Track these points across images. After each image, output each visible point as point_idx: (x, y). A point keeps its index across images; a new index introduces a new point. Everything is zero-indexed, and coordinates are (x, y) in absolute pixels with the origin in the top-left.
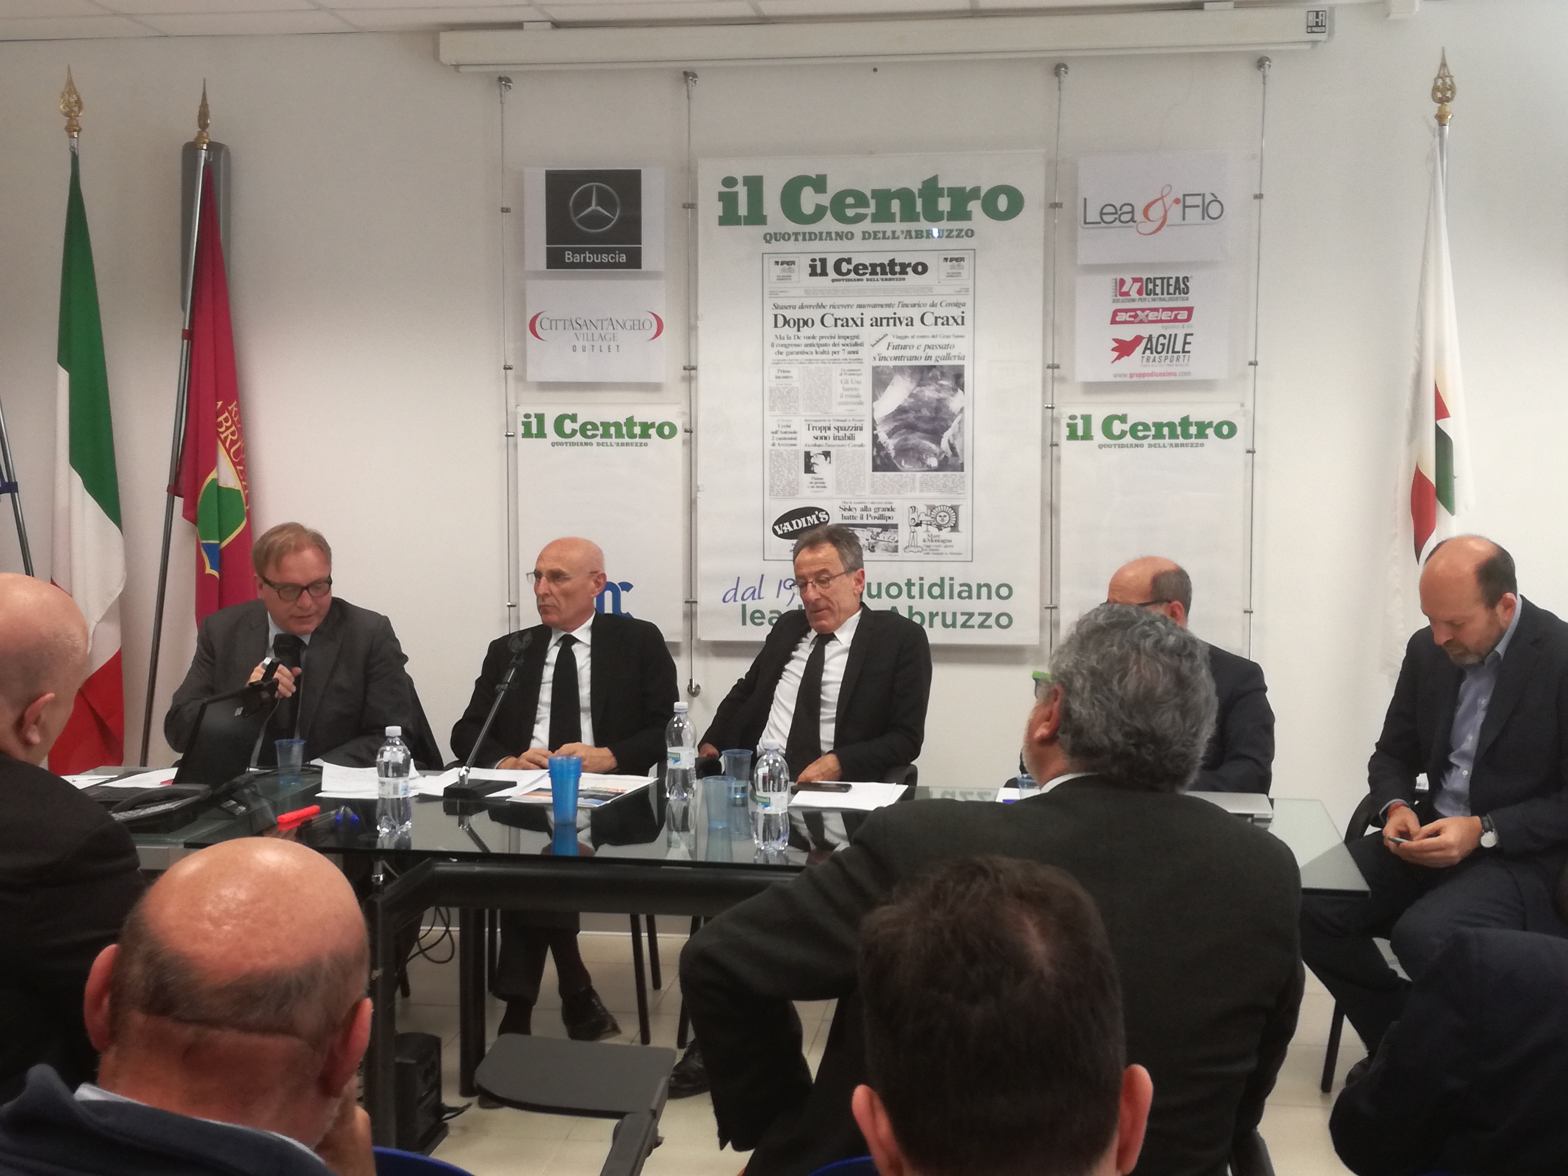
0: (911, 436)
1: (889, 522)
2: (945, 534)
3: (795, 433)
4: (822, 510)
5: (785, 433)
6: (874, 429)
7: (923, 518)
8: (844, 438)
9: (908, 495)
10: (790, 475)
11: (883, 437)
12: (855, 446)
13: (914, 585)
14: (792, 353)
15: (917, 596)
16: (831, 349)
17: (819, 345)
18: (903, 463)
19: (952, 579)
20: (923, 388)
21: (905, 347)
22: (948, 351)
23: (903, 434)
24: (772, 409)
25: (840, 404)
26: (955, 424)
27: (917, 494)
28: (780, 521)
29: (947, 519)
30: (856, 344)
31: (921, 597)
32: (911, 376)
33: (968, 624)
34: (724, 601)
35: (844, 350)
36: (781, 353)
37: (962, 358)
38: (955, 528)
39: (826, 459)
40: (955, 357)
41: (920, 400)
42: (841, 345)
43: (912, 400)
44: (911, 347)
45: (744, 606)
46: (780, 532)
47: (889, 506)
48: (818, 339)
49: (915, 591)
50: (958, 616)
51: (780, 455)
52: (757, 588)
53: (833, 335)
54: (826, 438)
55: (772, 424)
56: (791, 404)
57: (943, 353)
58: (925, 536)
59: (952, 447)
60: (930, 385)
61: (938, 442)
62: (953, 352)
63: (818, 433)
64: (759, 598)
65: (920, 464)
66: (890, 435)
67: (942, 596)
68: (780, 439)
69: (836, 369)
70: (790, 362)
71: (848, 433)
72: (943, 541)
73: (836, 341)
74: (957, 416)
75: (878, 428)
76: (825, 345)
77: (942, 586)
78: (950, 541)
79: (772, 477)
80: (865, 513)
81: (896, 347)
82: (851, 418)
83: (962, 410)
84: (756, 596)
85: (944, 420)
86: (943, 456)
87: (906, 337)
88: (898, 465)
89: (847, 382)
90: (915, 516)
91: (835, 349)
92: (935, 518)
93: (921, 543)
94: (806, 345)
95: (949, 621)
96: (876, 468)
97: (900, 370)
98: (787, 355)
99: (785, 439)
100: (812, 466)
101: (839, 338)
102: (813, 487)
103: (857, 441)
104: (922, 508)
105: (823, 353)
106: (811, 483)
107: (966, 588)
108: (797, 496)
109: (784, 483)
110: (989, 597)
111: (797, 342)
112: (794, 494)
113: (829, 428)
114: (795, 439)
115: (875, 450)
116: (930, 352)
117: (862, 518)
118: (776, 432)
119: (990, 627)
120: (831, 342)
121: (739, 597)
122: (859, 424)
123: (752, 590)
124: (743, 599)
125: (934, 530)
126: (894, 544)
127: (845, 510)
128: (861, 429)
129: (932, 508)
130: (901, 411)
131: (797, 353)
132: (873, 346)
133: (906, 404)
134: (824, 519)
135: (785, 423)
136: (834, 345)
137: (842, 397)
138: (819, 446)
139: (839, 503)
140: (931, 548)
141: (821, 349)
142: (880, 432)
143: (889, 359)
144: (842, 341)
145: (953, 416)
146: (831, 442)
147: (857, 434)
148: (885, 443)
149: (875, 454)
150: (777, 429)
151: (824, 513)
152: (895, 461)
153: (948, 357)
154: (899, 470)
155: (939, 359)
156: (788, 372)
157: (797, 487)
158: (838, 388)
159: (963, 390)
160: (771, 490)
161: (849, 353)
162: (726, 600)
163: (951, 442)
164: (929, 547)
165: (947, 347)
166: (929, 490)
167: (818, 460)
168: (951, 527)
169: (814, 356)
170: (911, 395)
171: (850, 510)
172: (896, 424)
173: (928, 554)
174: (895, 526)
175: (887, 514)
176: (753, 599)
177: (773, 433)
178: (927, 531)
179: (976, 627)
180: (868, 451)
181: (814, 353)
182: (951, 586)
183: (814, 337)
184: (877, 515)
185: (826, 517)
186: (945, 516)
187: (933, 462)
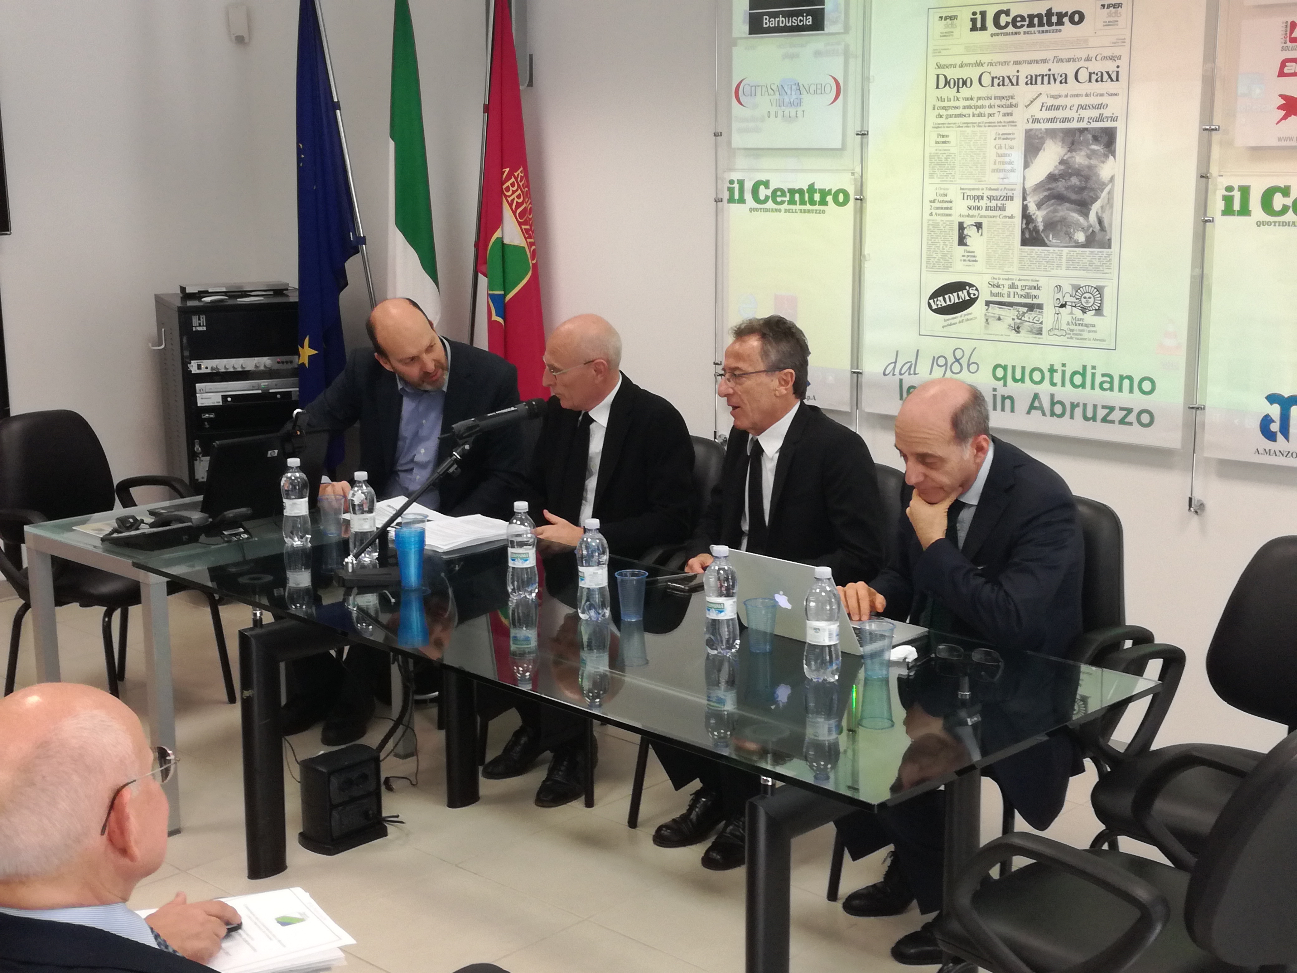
0: (1060, 208)
1: (1035, 301)
2: (1089, 317)
3: (951, 202)
4: (971, 286)
5: (943, 202)
6: (1024, 199)
7: (1068, 298)
8: (996, 208)
9: (1054, 272)
10: (945, 246)
11: (1032, 208)
12: (1005, 217)
13: (1056, 371)
14: (951, 116)
15: (1059, 384)
16: (987, 111)
17: (976, 107)
18: (1051, 236)
19: (1094, 368)
20: (1074, 153)
21: (1057, 108)
22: (1101, 111)
23: (1053, 205)
24: (931, 176)
25: (993, 171)
26: (1104, 194)
27: (1063, 272)
28: (936, 295)
29: (1092, 300)
30: (1011, 106)
31: (1063, 385)
32: (1063, 141)
33: (1109, 418)
34: (884, 374)
35: (999, 112)
36: (941, 117)
37: (1114, 119)
38: (1099, 311)
39: (978, 232)
40: (1107, 117)
41: (1070, 168)
42: (996, 106)
43: (1062, 167)
44: (1064, 107)
45: (901, 380)
46: (934, 307)
47: (1035, 284)
48: (975, 99)
49: (1057, 378)
50: (1099, 408)
51: (936, 225)
52: (913, 362)
53: (990, 96)
54: (978, 208)
55: (930, 194)
56: (948, 171)
57: (1095, 113)
58: (1069, 318)
59: (1100, 222)
60: (1081, 150)
61: (1086, 215)
62: (1107, 113)
63: (971, 203)
64: (915, 374)
65: (1068, 239)
66: (1039, 206)
67: (1083, 386)
68: (937, 208)
69: (991, 133)
70: (949, 125)
71: (999, 203)
72: (1086, 325)
73: (993, 102)
74: (1107, 186)
75: (1029, 199)
76: (982, 107)
77: (1083, 375)
78: (1094, 326)
79: (929, 249)
80: (1012, 291)
81: (1049, 108)
82: (1003, 187)
83: (1112, 179)
84: (912, 372)
85: (1092, 189)
86: (1091, 231)
87: (1060, 96)
88: (1046, 239)
89: (1000, 148)
90: (1059, 296)
91: (991, 111)
92: (1080, 299)
93: (1064, 327)
94: (964, 107)
95: (1090, 414)
96: (1024, 242)
97: (1052, 133)
98: (947, 118)
99: (942, 208)
100: (964, 238)
101: (995, 98)
102: (965, 261)
103: (1008, 213)
104: (1067, 288)
105: (980, 115)
106: (964, 256)
107: (1108, 379)
108: (951, 270)
109: (940, 255)
110: (1131, 391)
111: (956, 104)
112: (948, 267)
113: (982, 198)
114: (951, 208)
115: (1025, 222)
116: (1086, 114)
117: (1009, 296)
118: (934, 201)
119: (1130, 424)
120: (987, 103)
121: (897, 372)
122: (1010, 194)
123: (909, 364)
124: (901, 374)
125: (1078, 313)
126: (1039, 326)
127: (993, 286)
128: (1012, 199)
129: (1077, 288)
130: (1052, 178)
131: (956, 116)
132: (1027, 107)
133: (1056, 172)
134: (974, 295)
135: (942, 192)
136: (991, 106)
137: (995, 163)
138: (973, 216)
139: (987, 278)
140: (1075, 332)
141: (979, 111)
142: (1029, 202)
143: (1042, 121)
144: (998, 102)
145: (1103, 185)
146: (983, 212)
147: (1008, 204)
148: (1034, 214)
149: (1024, 226)
150: (936, 197)
151: (974, 288)
152: (1043, 235)
153: (1100, 119)
154: (1048, 246)
155: (1091, 121)
156: (947, 136)
157: (950, 260)
158: (991, 154)
159: (1115, 157)
160: (928, 263)
161: (1004, 115)
162: (887, 373)
163: (1100, 215)
164: (1072, 330)
165: (1100, 106)
166: (1075, 269)
167: (971, 231)
168: (1096, 310)
169: (971, 119)
170: (1062, 162)
171: (998, 286)
172: (1046, 193)
173: (1071, 338)
174: (1040, 306)
175: (1034, 292)
176: (910, 374)
177: (931, 202)
178: (1071, 313)
179: (1117, 422)
180: (1018, 223)
181: (971, 115)
182: (1093, 375)
183: (972, 99)
184: (1023, 293)
185: (976, 292)
186: (1090, 298)
187: (1081, 237)
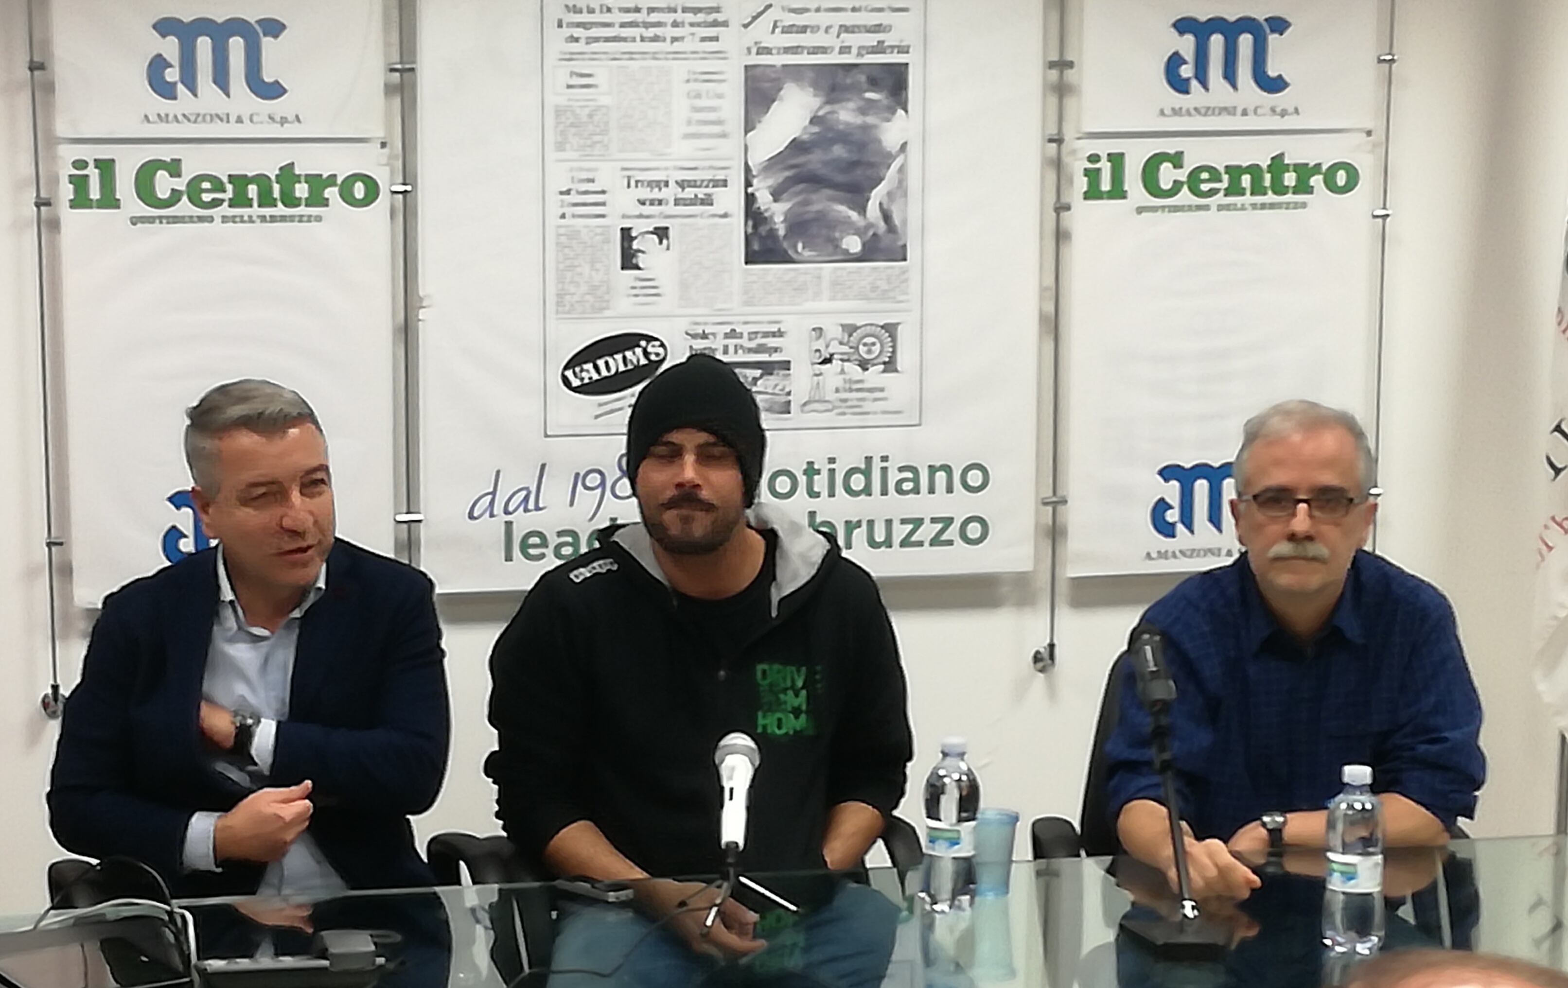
0: (814, 197)
1: (776, 357)
2: (874, 376)
3: (603, 192)
4: (650, 339)
5: (586, 193)
6: (748, 184)
7: (835, 347)
8: (694, 201)
9: (809, 306)
10: (594, 273)
11: (764, 199)
12: (714, 216)
13: (818, 472)
14: (597, 40)
15: (825, 493)
16: (669, 32)
17: (647, 25)
18: (800, 246)
19: (885, 459)
20: (836, 107)
21: (803, 29)
22: (880, 36)
23: (800, 193)
24: (560, 147)
25: (688, 136)
26: (892, 172)
27: (824, 304)
29: (877, 349)
30: (715, 24)
31: (832, 494)
32: (816, 85)
33: (914, 538)
34: (471, 516)
35: (693, 34)
36: (577, 40)
37: (904, 50)
38: (890, 366)
39: (661, 242)
40: (892, 47)
41: (830, 129)
42: (687, 26)
43: (816, 129)
44: (815, 29)
47: (774, 328)
48: (645, 11)
49: (821, 483)
50: (896, 525)
51: (574, 235)
52: (533, 489)
53: (672, 5)
54: (660, 202)
55: (559, 179)
56: (597, 138)
57: (872, 40)
58: (839, 381)
59: (887, 217)
60: (848, 100)
61: (862, 210)
62: (890, 39)
63: (645, 193)
64: (538, 508)
65: (831, 249)
66: (777, 195)
67: (867, 490)
68: (576, 205)
69: (680, 69)
70: (594, 56)
71: (701, 192)
72: (870, 390)
73: (679, 16)
74: (894, 160)
75: (755, 182)
76: (659, 24)
77: (867, 473)
78: (882, 390)
79: (560, 280)
80: (731, 342)
81: (788, 30)
82: (707, 164)
83: (904, 147)
84: (531, 505)
85: (871, 165)
86: (871, 233)
87: (807, 10)
88: (790, 252)
89: (698, 96)
90: (820, 344)
91: (677, 32)
92: (857, 348)
93: (831, 396)
94: (623, 25)
95: (880, 537)
96: (751, 258)
97: (795, 72)
98: (587, 43)
99: (584, 204)
100: (634, 256)
101: (685, 10)
102: (636, 296)
103: (717, 208)
104: (834, 331)
105: (656, 39)
106: (633, 288)
107: (909, 475)
108: (607, 313)
109: (584, 288)
110: (950, 490)
111: (606, 18)
112: (602, 309)
113: (667, 184)
114: (603, 204)
115: (750, 223)
116: (849, 39)
117: (726, 352)
118: (568, 192)
119: (950, 543)
120: (669, 18)
121: (498, 508)
122: (720, 176)
123: (524, 493)
124: (507, 512)
125: (853, 370)
126: (784, 399)
127: (694, 336)
128: (724, 183)
129: (850, 329)
130: (797, 146)
131: (607, 40)
132: (746, 26)
133: (805, 137)
134: (657, 355)
135: (585, 175)
136: (675, 24)
137: (689, 123)
138: (648, 217)
139: (683, 324)
140: (849, 403)
141: (651, 32)
142: (757, 190)
143: (774, 51)
144: (690, 17)
145: (889, 157)
146: (671, 209)
147: (718, 193)
148: (766, 210)
149: (750, 230)
150: (571, 186)
151: (658, 343)
152: (785, 245)
153: (879, 49)
154: (791, 261)
155: (864, 52)
156: (589, 75)
157: (607, 297)
158: (681, 108)
159: (906, 111)
160: (558, 304)
161: (703, 39)
162: (476, 514)
163: (885, 206)
164: (845, 401)
165: (878, 28)
166: (845, 298)
167: (645, 244)
168: (884, 363)
169: (638, 46)
170: (814, 120)
171: (704, 336)
172: (787, 174)
173: (844, 414)
174: (786, 365)
175: (772, 342)
176: (526, 510)
177: (562, 193)
178: (843, 371)
179: (927, 544)
180: (737, 226)
181: (638, 39)
182: (884, 470)
183: (637, 10)
184: (753, 345)
185: (661, 350)
186: (874, 344)
187: (853, 244)
